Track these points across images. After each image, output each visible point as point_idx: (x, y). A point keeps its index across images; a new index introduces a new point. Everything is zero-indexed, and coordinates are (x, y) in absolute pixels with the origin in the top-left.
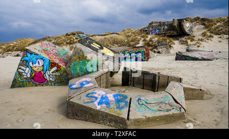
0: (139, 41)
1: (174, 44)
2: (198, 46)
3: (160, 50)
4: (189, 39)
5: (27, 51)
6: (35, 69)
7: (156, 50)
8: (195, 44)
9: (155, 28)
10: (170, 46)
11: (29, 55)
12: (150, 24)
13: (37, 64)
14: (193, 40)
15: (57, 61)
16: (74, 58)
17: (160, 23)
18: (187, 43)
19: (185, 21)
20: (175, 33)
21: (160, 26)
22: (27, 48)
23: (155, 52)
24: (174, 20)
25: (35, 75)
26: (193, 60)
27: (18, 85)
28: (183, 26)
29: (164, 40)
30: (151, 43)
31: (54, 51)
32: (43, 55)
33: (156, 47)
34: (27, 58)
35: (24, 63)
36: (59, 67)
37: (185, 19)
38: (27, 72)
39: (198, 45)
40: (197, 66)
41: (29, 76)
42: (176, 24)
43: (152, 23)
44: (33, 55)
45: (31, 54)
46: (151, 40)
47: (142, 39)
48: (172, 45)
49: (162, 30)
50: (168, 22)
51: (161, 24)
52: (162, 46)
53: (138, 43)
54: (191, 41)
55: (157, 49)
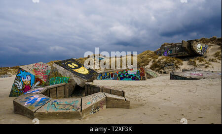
0: (149, 62)
1: (182, 64)
2: (206, 67)
3: (167, 70)
4: (198, 59)
5: (20, 69)
6: (25, 83)
7: (162, 71)
8: (203, 65)
9: (167, 50)
10: (177, 67)
11: (21, 72)
12: (162, 46)
13: (27, 79)
14: (203, 60)
15: (41, 77)
16: (52, 74)
17: (171, 44)
18: (195, 63)
19: (195, 42)
20: (187, 54)
21: (172, 47)
22: (21, 67)
23: (161, 72)
24: (183, 41)
25: (25, 88)
26: (182, 79)
27: (14, 95)
28: (193, 47)
29: (172, 61)
30: (158, 64)
31: (44, 70)
32: (31, 72)
33: (162, 68)
34: (20, 75)
35: (18, 78)
36: (41, 81)
37: (195, 40)
38: (20, 85)
39: (207, 65)
40: (176, 84)
41: (21, 87)
42: (185, 45)
43: (165, 45)
44: (24, 72)
45: (23, 71)
46: (159, 62)
47: (152, 60)
48: (178, 66)
49: (173, 52)
50: (179, 43)
51: (173, 46)
52: (169, 67)
53: (148, 64)
54: (200, 61)
55: (164, 69)
